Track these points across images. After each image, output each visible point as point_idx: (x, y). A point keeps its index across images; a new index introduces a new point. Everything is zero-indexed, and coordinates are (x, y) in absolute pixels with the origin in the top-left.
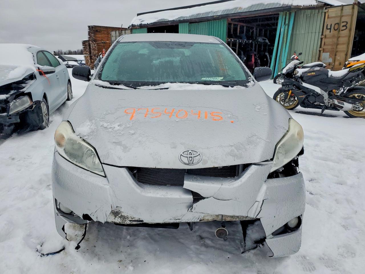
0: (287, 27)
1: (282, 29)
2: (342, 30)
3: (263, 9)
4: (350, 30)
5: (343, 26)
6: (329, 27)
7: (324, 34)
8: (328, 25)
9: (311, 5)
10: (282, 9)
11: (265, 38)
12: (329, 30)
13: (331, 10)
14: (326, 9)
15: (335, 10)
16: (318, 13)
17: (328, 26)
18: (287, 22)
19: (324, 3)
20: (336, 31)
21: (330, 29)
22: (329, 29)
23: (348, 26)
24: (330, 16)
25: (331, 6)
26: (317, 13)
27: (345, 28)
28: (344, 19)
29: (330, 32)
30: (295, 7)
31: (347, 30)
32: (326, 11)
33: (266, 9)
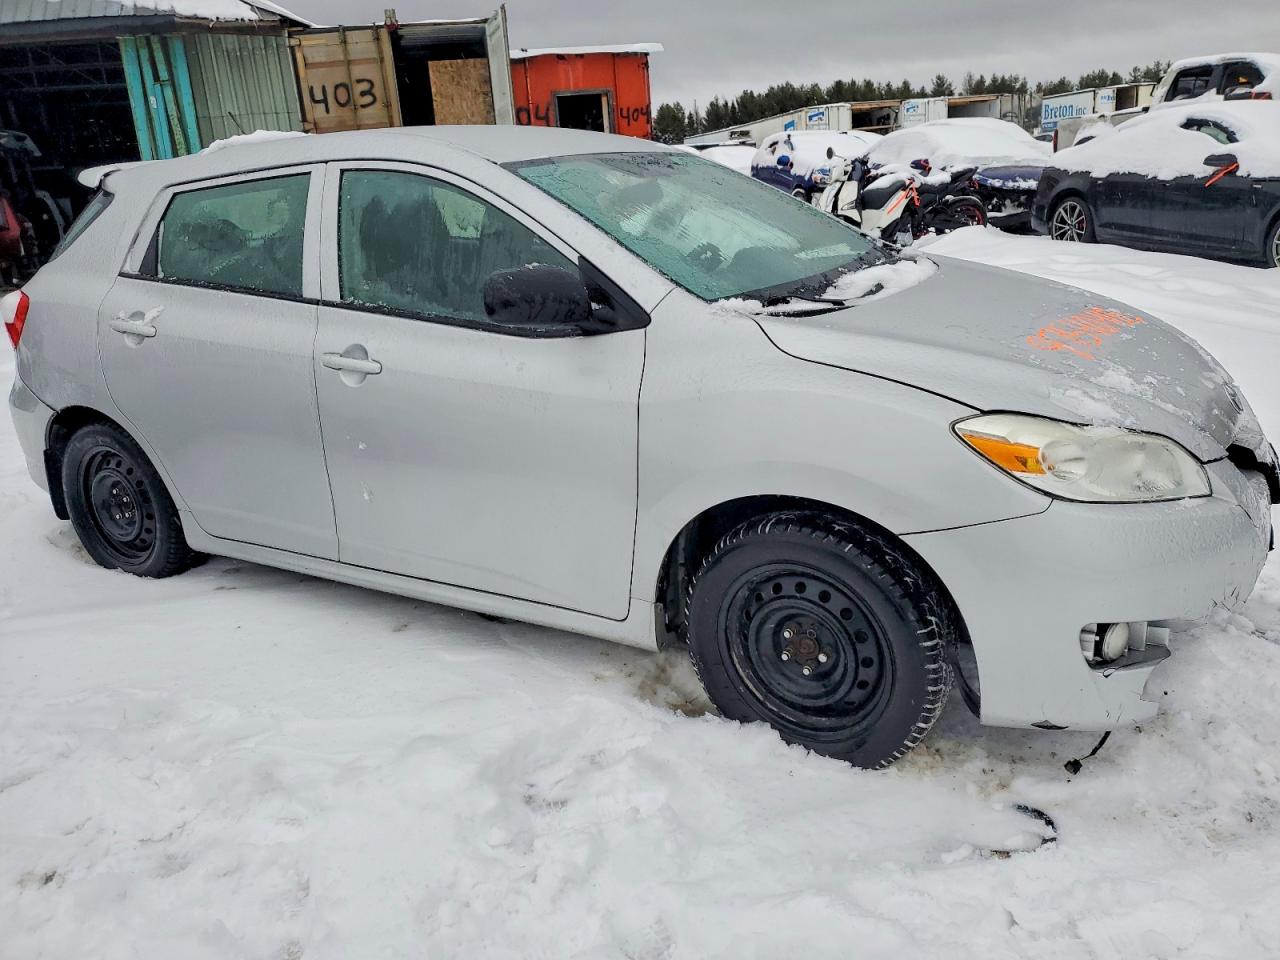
0: (169, 92)
1: (152, 100)
2: (363, 106)
3: (53, 21)
4: (388, 105)
5: (363, 94)
6: (319, 96)
7: (309, 117)
8: (312, 88)
9: (239, 18)
10: (138, 23)
11: (22, 134)
12: (322, 106)
13: (307, 41)
14: (290, 36)
15: (323, 41)
16: (265, 48)
17: (315, 91)
18: (164, 75)
19: (279, 17)
20: (346, 109)
21: (325, 101)
22: (319, 102)
23: (377, 90)
24: (310, 60)
25: (305, 29)
26: (263, 46)
27: (368, 99)
28: (358, 72)
29: (328, 111)
30: (190, 21)
31: (378, 105)
32: (294, 42)
33: (63, 19)
